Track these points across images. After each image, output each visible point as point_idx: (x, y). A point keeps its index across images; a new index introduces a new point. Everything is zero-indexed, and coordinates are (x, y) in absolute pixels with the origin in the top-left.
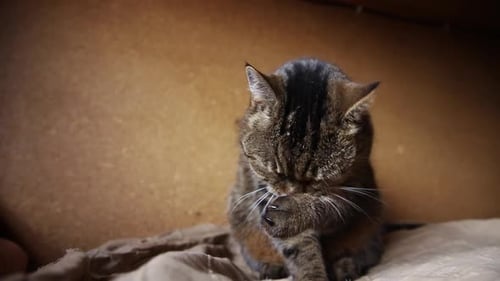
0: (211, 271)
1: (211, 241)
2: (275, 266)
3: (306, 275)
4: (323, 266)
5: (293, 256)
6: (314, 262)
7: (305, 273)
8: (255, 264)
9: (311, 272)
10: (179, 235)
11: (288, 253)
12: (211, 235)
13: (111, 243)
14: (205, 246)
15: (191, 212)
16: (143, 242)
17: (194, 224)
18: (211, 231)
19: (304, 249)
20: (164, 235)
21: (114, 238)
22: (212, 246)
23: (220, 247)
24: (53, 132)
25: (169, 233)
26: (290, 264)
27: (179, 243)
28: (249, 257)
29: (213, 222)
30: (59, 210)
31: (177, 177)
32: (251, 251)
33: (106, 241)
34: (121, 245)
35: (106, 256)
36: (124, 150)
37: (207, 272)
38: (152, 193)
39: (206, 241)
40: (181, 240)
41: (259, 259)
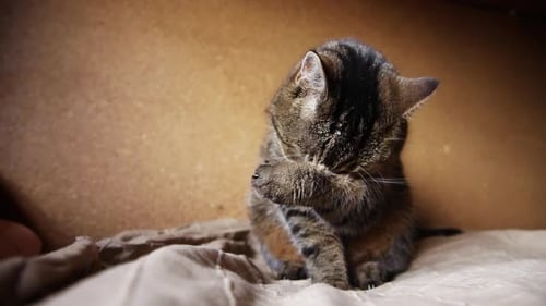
0: (218, 267)
1: (232, 236)
2: (294, 267)
3: (326, 277)
4: (344, 268)
5: (312, 256)
6: (335, 263)
7: (324, 274)
8: (276, 263)
9: (332, 274)
10: (199, 229)
11: (308, 252)
12: (232, 231)
13: (127, 233)
14: (224, 241)
15: (213, 205)
16: (160, 233)
17: (215, 218)
18: (233, 227)
19: (325, 249)
20: (181, 228)
21: (130, 229)
22: (232, 242)
23: (241, 243)
24: (70, 114)
25: (188, 226)
26: (309, 265)
27: (197, 237)
28: (269, 255)
29: (235, 217)
30: (74, 196)
31: (200, 167)
32: (272, 249)
33: (121, 231)
34: (136, 236)
35: (119, 246)
36: (144, 136)
37: (214, 267)
38: (172, 183)
39: (226, 236)
40: (199, 233)
41: (279, 257)
